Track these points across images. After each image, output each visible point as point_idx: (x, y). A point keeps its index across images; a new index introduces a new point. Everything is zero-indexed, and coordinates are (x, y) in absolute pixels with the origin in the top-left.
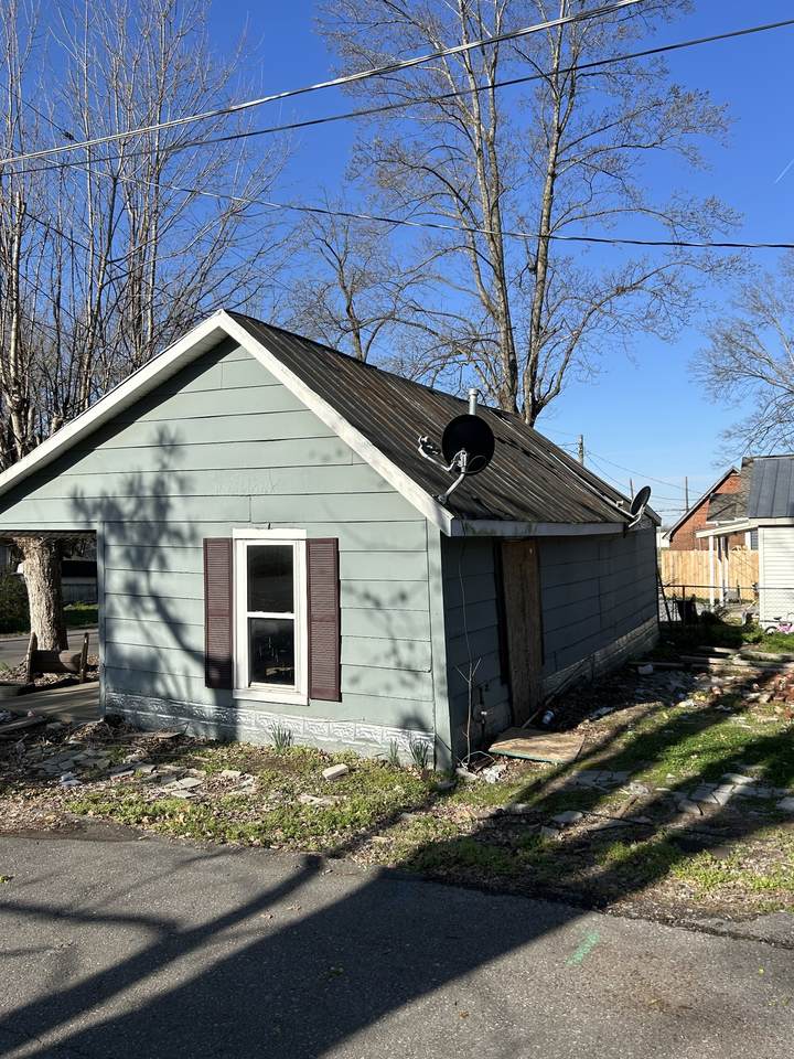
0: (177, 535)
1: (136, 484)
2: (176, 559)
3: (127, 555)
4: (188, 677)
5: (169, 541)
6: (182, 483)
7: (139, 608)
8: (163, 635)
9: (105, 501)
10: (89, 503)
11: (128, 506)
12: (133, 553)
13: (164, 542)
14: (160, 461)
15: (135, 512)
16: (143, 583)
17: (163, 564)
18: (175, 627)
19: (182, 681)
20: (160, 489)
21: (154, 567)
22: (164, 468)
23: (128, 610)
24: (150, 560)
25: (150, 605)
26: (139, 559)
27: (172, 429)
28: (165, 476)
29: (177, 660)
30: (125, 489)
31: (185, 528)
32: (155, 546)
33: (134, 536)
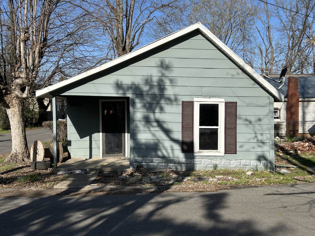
0: (169, 99)
1: (149, 80)
2: (167, 108)
3: (144, 106)
4: (172, 149)
5: (165, 101)
6: (171, 81)
7: (149, 126)
8: (161, 135)
9: (133, 86)
10: (125, 86)
11: (145, 88)
12: (147, 105)
13: (163, 102)
14: (161, 72)
15: (149, 90)
16: (152, 116)
17: (162, 109)
18: (167, 132)
19: (170, 151)
20: (161, 82)
21: (157, 110)
22: (163, 75)
23: (144, 126)
24: (155, 108)
25: (155, 124)
26: (150, 107)
27: (167, 61)
28: (163, 78)
29: (167, 143)
30: (144, 82)
31: (172, 97)
32: (158, 103)
33: (148, 99)
